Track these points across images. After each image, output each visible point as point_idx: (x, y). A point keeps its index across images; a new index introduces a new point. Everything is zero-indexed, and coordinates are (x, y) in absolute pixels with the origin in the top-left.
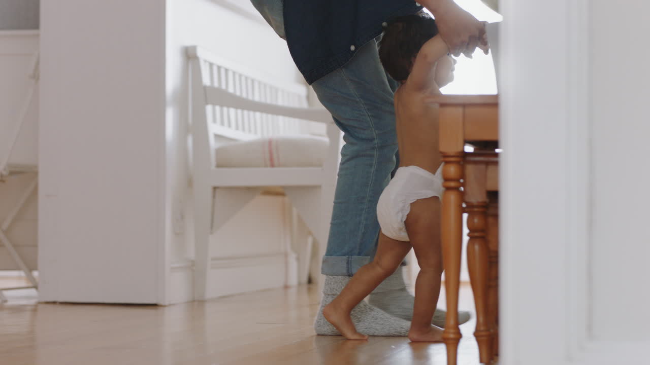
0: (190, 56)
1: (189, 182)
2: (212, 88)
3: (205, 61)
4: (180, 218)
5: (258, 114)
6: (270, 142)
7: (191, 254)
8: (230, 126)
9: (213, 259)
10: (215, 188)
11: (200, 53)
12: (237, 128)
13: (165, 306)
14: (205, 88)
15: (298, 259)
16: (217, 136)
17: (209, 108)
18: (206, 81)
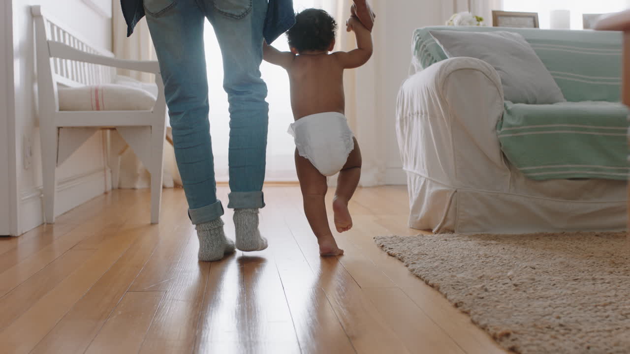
0: (34, 14)
1: (36, 122)
2: (53, 42)
3: (48, 21)
4: (29, 153)
5: (100, 66)
6: (96, 91)
7: (40, 183)
8: (67, 76)
9: (59, 184)
10: (59, 128)
11: (43, 12)
12: (73, 79)
13: (17, 237)
14: (48, 42)
15: (111, 172)
16: (59, 84)
17: (52, 59)
18: (49, 37)
